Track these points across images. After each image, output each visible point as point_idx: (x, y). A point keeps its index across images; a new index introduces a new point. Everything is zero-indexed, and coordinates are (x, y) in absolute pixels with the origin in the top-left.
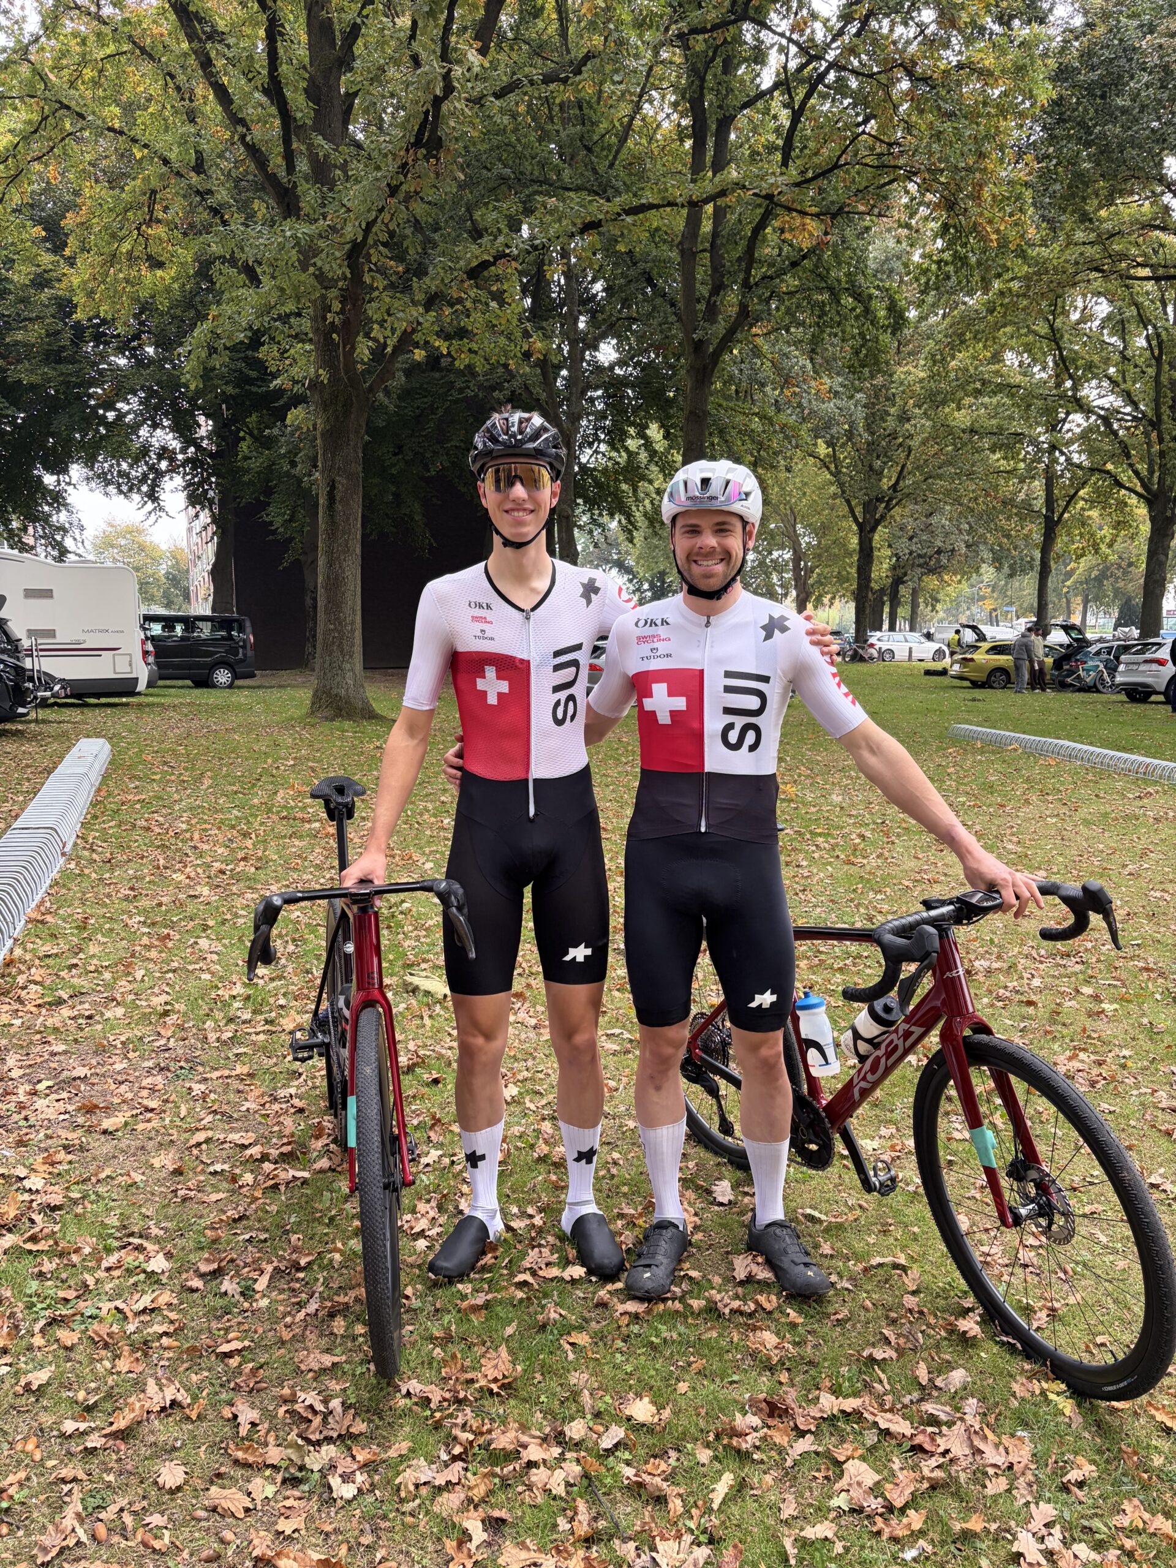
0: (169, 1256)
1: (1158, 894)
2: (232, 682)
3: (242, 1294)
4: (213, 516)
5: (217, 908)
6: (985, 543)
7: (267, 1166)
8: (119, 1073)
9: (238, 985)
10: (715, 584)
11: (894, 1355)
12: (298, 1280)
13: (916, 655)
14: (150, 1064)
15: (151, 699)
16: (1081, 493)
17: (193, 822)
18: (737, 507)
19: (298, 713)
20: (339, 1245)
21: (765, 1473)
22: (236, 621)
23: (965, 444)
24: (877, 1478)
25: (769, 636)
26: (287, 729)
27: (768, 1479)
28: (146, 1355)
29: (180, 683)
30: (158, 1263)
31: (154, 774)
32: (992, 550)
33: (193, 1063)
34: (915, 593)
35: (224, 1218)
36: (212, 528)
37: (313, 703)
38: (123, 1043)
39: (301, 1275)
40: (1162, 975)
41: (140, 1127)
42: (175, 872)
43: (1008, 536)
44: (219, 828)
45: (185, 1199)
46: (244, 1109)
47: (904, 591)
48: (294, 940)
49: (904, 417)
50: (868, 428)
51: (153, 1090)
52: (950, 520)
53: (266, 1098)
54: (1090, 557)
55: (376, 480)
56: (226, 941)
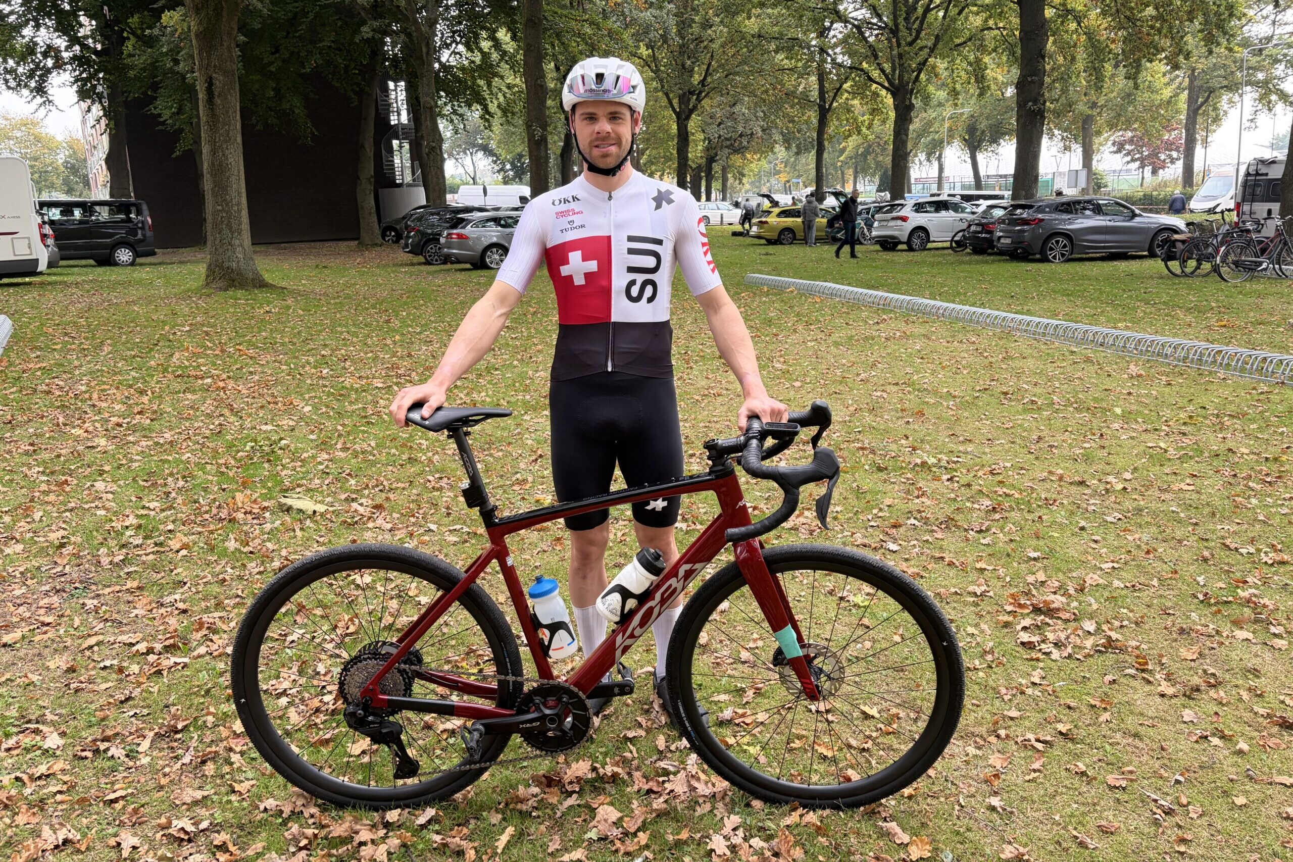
0: (63, 734)
1: (879, 394)
2: (134, 260)
3: (127, 756)
4: (104, 108)
5: (114, 456)
6: (777, 128)
7: (152, 658)
8: (18, 597)
9: (131, 517)
10: (610, 163)
11: (643, 733)
12: (175, 741)
13: (726, 220)
14: (47, 588)
15: (54, 278)
16: (845, 86)
17: (93, 384)
18: (627, 99)
19: (194, 285)
20: (212, 709)
21: (540, 824)
22: (134, 205)
23: (755, 47)
24: (619, 815)
25: (658, 206)
26: (184, 299)
27: (542, 828)
28: (42, 810)
29: (84, 262)
30: (53, 741)
31: (55, 344)
32: (782, 133)
33: (87, 584)
34: (724, 170)
35: (112, 700)
36: (104, 122)
37: (207, 276)
38: (22, 573)
39: (179, 736)
40: (873, 452)
41: (37, 639)
42: (74, 427)
43: (793, 121)
44: (118, 388)
45: (77, 691)
46: (133, 615)
47: (716, 168)
48: (184, 477)
49: (707, 25)
50: (680, 34)
51: (49, 608)
52: (749, 109)
53: (154, 605)
54: (854, 137)
55: (256, 77)
56: (121, 483)
